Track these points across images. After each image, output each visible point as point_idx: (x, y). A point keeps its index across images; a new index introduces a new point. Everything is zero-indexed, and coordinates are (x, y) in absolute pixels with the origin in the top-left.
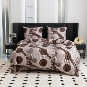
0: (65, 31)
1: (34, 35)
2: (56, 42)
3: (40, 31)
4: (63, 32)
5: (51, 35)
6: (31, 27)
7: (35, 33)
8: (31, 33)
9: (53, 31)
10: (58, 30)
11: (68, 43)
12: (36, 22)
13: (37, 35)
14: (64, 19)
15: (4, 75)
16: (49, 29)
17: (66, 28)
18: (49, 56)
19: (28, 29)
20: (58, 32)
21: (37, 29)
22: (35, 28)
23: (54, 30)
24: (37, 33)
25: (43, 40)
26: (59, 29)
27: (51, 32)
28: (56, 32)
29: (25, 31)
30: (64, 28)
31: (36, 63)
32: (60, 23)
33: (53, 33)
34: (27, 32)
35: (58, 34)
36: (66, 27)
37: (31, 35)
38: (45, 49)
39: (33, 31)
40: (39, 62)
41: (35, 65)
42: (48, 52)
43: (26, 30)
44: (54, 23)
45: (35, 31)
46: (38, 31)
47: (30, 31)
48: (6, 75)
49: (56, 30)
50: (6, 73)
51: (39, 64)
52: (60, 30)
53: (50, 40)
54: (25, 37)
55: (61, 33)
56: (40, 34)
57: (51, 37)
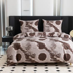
0: (61, 24)
2: (54, 35)
3: (36, 24)
4: (59, 25)
5: (47, 28)
6: (27, 20)
7: (31, 26)
8: (27, 26)
9: (48, 23)
10: (54, 23)
11: (64, 36)
12: (31, 15)
13: (33, 28)
14: (59, 12)
15: (2, 68)
16: (45, 22)
17: (61, 21)
18: (48, 49)
19: (24, 22)
20: (54, 25)
21: (33, 22)
22: (31, 21)
23: (50, 23)
24: (33, 26)
25: (40, 33)
26: (55, 21)
27: (47, 25)
28: (51, 25)
29: (21, 24)
30: (60, 20)
31: (35, 59)
32: (56, 16)
33: (48, 26)
34: (23, 25)
35: (54, 27)
36: (62, 19)
37: (28, 28)
38: (42, 43)
39: (29, 24)
40: (38, 57)
41: (34, 60)
42: (46, 46)
43: (23, 23)
44: (49, 16)
45: (31, 24)
46: (34, 24)
47: (26, 24)
48: (4, 68)
49: (52, 23)
50: (4, 66)
51: (38, 59)
52: (56, 23)
53: (47, 33)
54: (21, 30)
55: (57, 26)
56: (36, 27)
57: (47, 30)
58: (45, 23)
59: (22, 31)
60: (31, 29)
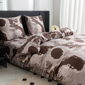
1: (17, 28)
3: (21, 22)
5: (34, 26)
7: (17, 25)
8: (13, 25)
10: (38, 19)
13: (20, 28)
20: (38, 21)
24: (19, 25)
33: (34, 23)
35: (40, 24)
37: (13, 28)
39: (14, 23)
45: (16, 22)
47: (10, 23)
49: (36, 20)
57: (34, 28)
58: (29, 19)
59: (6, 34)
60: (18, 30)
